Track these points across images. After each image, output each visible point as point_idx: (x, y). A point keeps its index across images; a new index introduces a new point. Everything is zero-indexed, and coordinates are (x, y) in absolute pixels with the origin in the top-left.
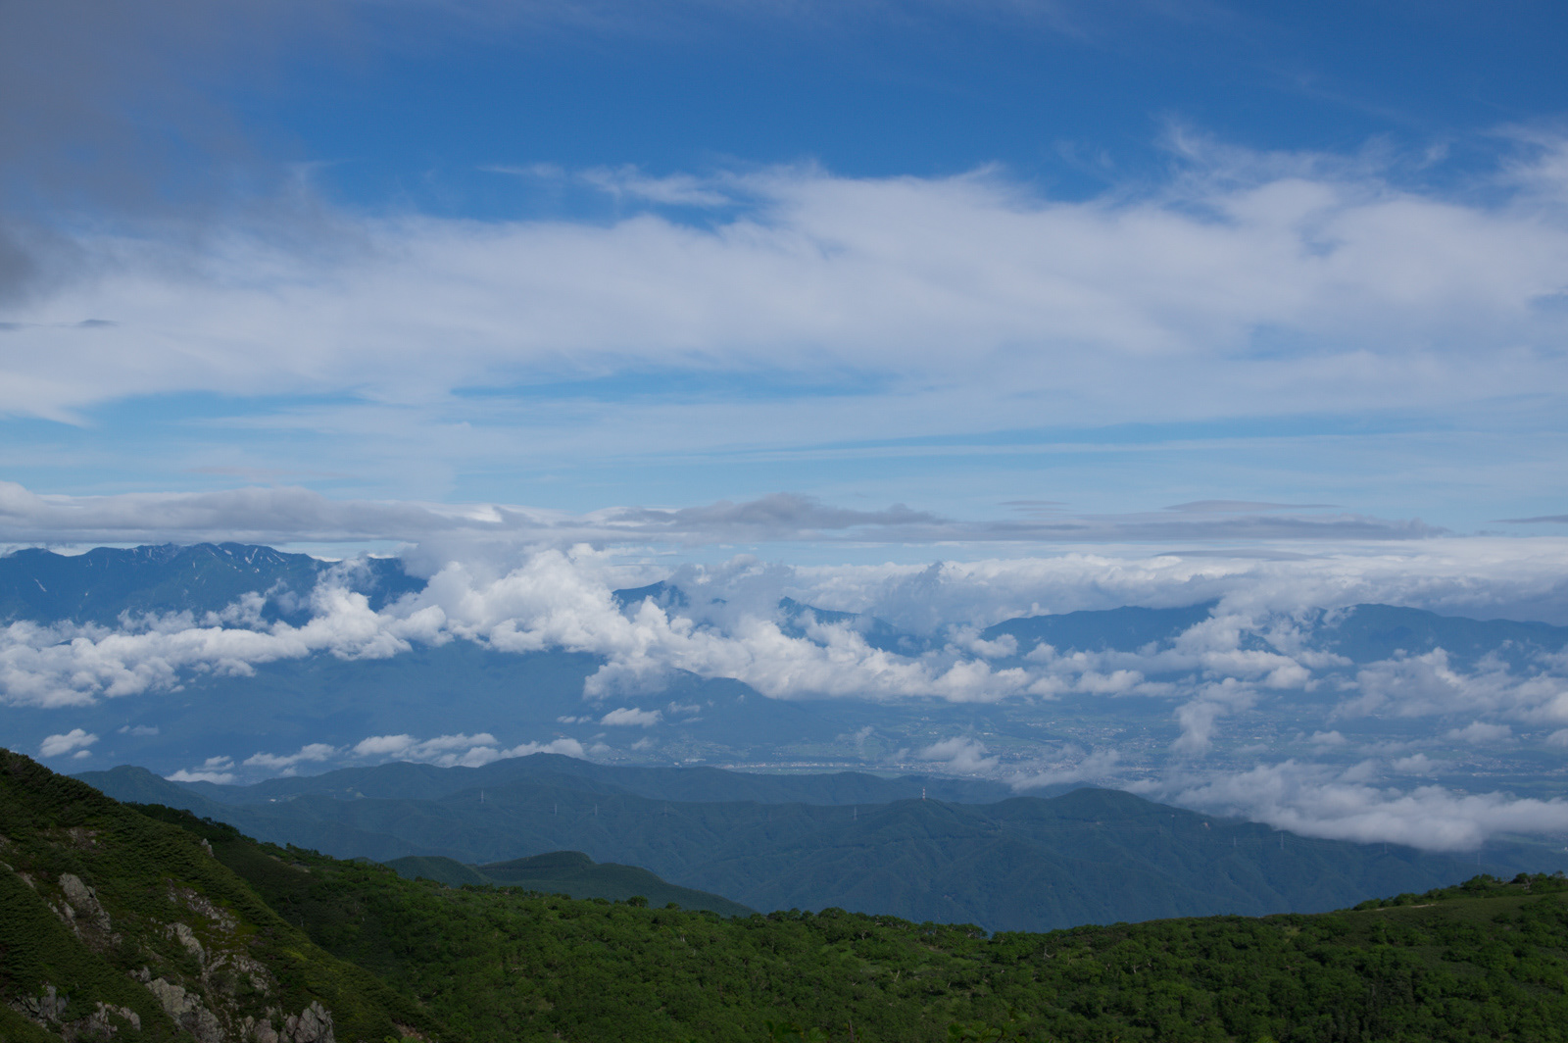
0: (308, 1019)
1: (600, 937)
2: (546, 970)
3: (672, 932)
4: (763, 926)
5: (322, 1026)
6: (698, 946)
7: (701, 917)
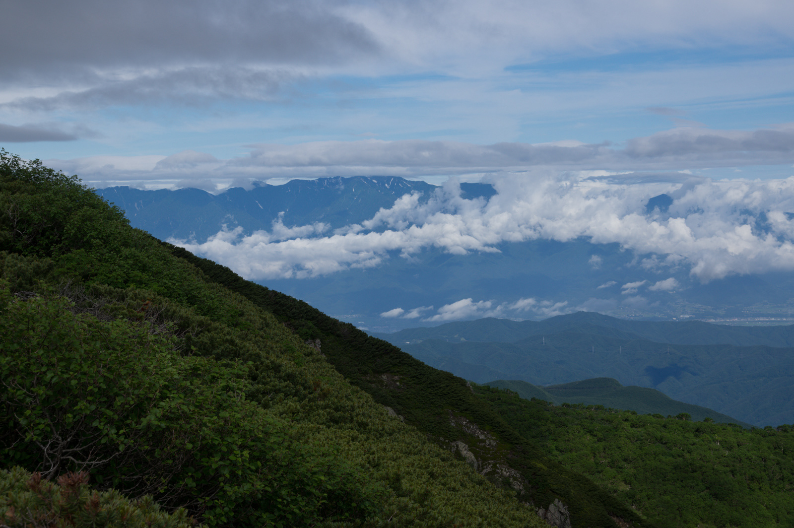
0: (553, 511)
1: (660, 441)
2: (624, 463)
3: (710, 439)
4: (774, 435)
5: (562, 517)
6: (730, 448)
7: (729, 428)
